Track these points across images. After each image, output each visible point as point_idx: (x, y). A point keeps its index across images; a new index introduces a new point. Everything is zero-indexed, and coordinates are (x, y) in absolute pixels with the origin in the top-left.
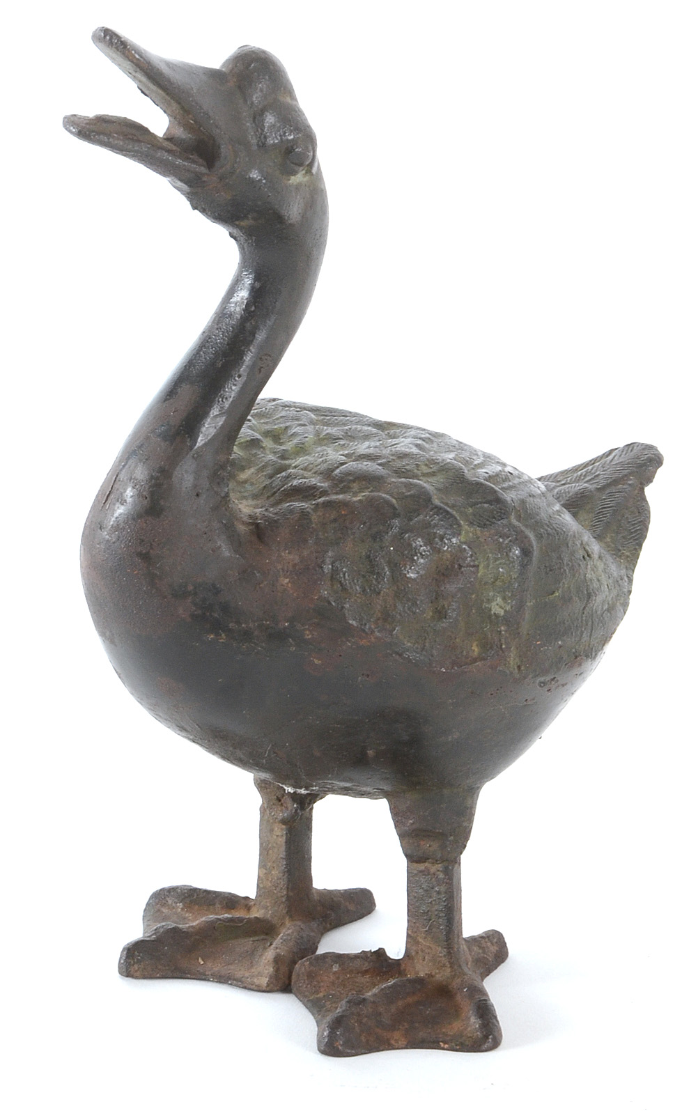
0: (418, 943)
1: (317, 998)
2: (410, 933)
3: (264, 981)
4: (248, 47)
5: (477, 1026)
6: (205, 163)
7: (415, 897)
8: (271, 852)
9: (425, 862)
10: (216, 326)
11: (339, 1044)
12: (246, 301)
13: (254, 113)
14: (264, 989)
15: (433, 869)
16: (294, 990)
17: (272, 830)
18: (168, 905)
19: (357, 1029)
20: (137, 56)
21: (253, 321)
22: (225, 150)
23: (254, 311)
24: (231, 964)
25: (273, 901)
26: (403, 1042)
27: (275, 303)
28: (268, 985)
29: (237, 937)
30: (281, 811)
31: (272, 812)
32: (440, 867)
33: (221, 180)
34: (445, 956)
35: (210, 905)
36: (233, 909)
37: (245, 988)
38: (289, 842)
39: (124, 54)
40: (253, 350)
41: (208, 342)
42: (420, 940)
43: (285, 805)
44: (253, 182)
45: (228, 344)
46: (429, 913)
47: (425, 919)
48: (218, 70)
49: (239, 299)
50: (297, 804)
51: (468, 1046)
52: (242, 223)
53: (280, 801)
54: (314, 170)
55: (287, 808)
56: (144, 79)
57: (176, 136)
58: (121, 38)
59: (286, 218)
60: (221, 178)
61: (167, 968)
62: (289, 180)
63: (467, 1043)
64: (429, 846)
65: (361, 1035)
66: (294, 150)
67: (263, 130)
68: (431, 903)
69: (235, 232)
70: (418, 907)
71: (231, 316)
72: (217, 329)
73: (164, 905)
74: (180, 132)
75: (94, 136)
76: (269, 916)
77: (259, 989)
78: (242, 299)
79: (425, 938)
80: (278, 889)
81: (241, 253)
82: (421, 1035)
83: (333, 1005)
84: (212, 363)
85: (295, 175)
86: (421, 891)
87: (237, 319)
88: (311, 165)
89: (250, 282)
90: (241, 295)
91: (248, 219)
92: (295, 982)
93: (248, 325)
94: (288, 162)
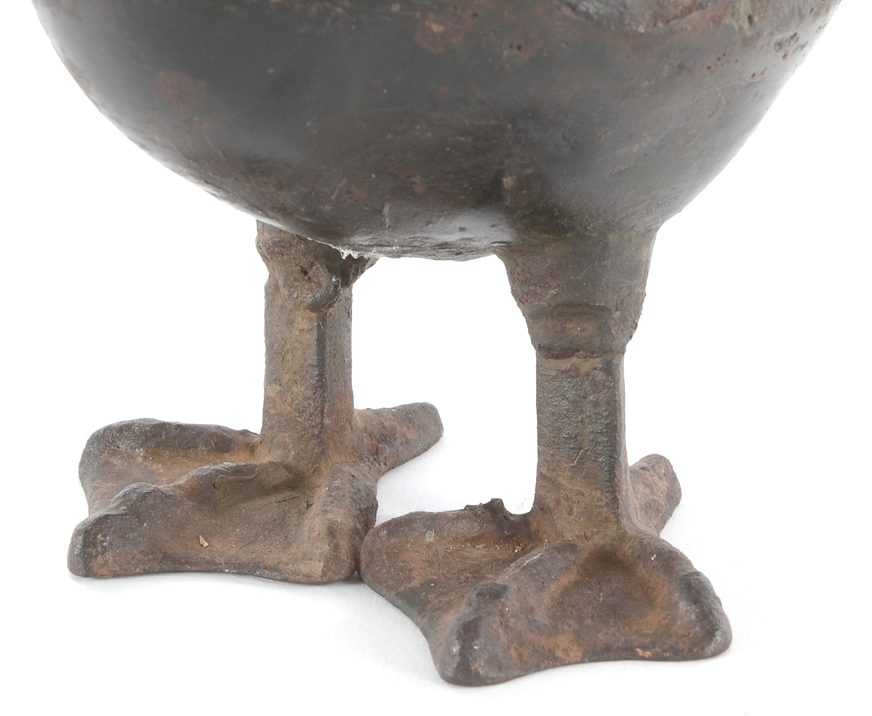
0: (559, 487)
1: (410, 588)
2: (544, 472)
3: (317, 567)
5: (693, 617)
7: (553, 414)
8: (289, 357)
9: (572, 355)
11: (480, 666)
14: (320, 580)
15: (586, 366)
16: (368, 577)
17: (290, 322)
18: (121, 453)
19: (504, 639)
24: (253, 542)
25: (296, 436)
26: (576, 653)
28: (324, 573)
29: (248, 498)
30: (311, 289)
31: (293, 293)
32: (598, 362)
34: (607, 505)
35: (189, 448)
36: (227, 452)
37: (285, 580)
38: (321, 340)
42: (564, 482)
43: (315, 279)
46: (579, 438)
47: (572, 448)
50: (337, 277)
51: (683, 650)
53: (306, 273)
55: (319, 284)
61: (151, 557)
63: (681, 646)
64: (579, 329)
65: (509, 648)
68: (582, 421)
70: (559, 429)
73: (114, 453)
76: (290, 459)
77: (309, 581)
79: (572, 478)
80: (306, 416)
82: (602, 638)
83: (443, 599)
86: (565, 403)
92: (367, 566)
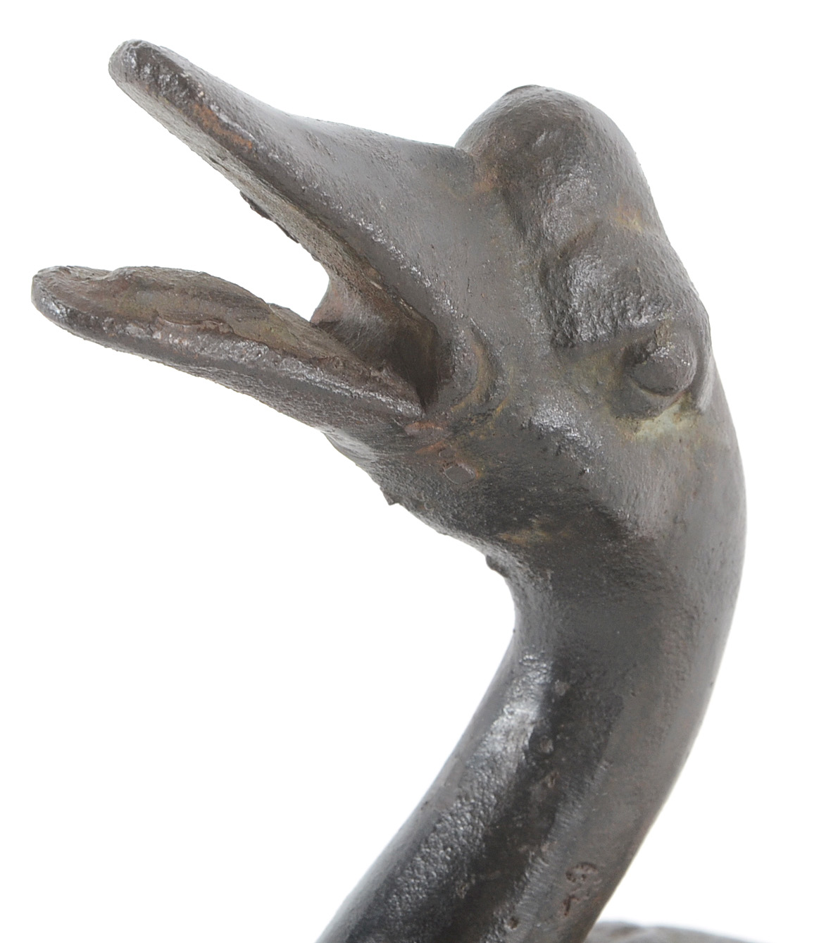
4: (530, 92)
6: (413, 393)
10: (457, 790)
12: (530, 729)
13: (544, 262)
20: (224, 119)
21: (548, 778)
22: (467, 357)
23: (551, 755)
27: (606, 733)
33: (456, 432)
39: (188, 112)
40: (550, 855)
41: (435, 829)
44: (540, 437)
45: (486, 838)
48: (452, 150)
49: (513, 722)
52: (515, 537)
54: (704, 401)
56: (248, 177)
57: (345, 317)
58: (182, 71)
59: (629, 525)
60: (457, 429)
62: (636, 430)
66: (648, 354)
67: (566, 305)
69: (501, 555)
71: (493, 763)
72: (460, 797)
74: (355, 310)
75: (111, 326)
78: (523, 722)
81: (518, 605)
84: (443, 889)
85: (651, 416)
87: (508, 774)
88: (693, 391)
89: (540, 680)
90: (518, 711)
91: (529, 526)
93: (536, 789)
94: (634, 386)
